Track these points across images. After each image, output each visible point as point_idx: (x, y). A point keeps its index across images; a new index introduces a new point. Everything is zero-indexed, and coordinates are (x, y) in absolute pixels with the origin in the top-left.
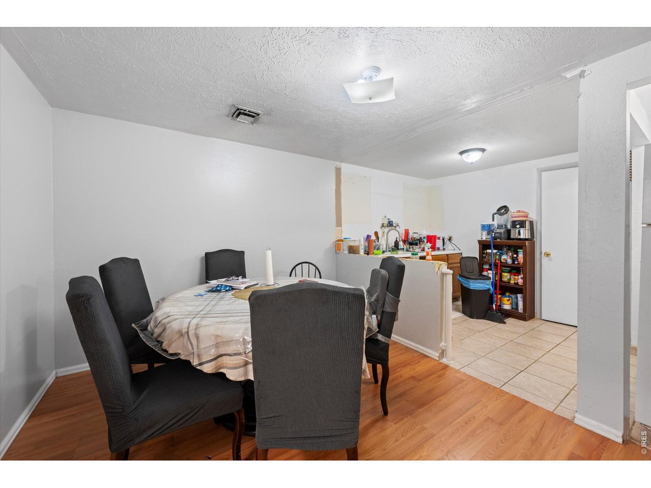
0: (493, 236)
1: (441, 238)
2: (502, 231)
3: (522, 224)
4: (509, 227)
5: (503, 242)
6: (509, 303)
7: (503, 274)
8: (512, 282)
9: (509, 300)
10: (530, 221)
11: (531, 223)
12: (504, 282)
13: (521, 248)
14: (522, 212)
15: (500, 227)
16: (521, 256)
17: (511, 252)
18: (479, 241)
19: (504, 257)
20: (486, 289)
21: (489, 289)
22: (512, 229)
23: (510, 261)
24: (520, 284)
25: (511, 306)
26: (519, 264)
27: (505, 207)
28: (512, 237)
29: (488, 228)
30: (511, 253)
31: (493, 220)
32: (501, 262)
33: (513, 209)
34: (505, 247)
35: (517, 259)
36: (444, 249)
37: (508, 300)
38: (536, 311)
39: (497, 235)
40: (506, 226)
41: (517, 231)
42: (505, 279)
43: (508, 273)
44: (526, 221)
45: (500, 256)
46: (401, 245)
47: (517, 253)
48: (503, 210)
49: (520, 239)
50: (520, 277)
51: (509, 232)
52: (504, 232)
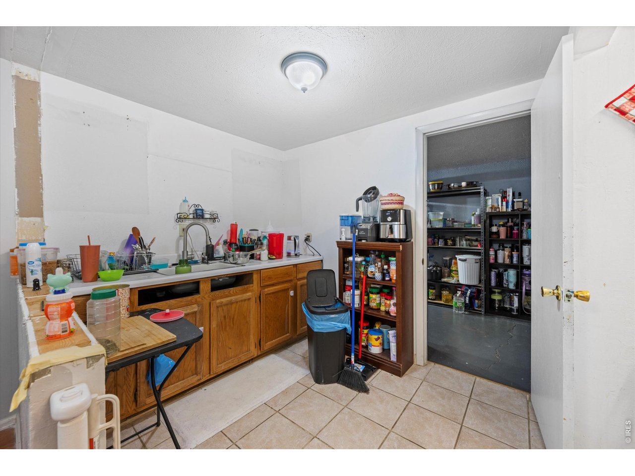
0: (357, 234)
1: (292, 238)
2: (369, 226)
3: (395, 215)
4: (378, 220)
5: (368, 245)
6: (377, 343)
7: (371, 295)
8: (383, 308)
9: (379, 338)
10: (405, 210)
11: (407, 214)
12: (372, 309)
13: (393, 254)
14: (395, 196)
15: (366, 220)
16: (393, 267)
17: (381, 261)
18: (338, 243)
19: (371, 269)
20: (340, 329)
21: (345, 329)
22: (381, 223)
23: (378, 276)
24: (392, 314)
25: (381, 347)
26: (391, 280)
27: (374, 188)
28: (382, 236)
29: (351, 222)
30: (379, 264)
31: (357, 210)
32: (368, 277)
33: (383, 192)
34: (372, 252)
35: (389, 273)
36: (296, 255)
37: (377, 340)
38: (415, 353)
39: (361, 233)
40: (374, 218)
41: (388, 226)
42: (373, 304)
43: (378, 293)
44: (400, 210)
45: (366, 268)
46: (221, 251)
47: (388, 263)
48: (372, 193)
49: (393, 240)
50: (392, 302)
51: (377, 227)
52: (372, 229)
